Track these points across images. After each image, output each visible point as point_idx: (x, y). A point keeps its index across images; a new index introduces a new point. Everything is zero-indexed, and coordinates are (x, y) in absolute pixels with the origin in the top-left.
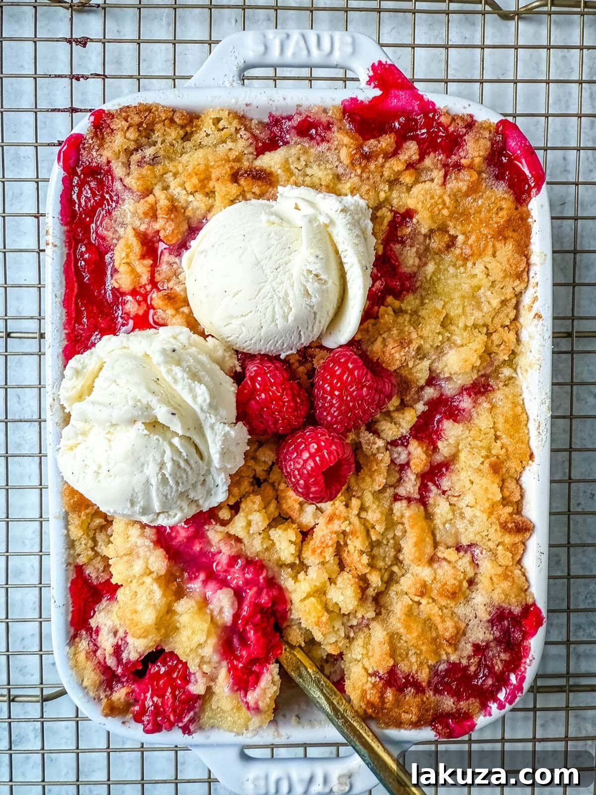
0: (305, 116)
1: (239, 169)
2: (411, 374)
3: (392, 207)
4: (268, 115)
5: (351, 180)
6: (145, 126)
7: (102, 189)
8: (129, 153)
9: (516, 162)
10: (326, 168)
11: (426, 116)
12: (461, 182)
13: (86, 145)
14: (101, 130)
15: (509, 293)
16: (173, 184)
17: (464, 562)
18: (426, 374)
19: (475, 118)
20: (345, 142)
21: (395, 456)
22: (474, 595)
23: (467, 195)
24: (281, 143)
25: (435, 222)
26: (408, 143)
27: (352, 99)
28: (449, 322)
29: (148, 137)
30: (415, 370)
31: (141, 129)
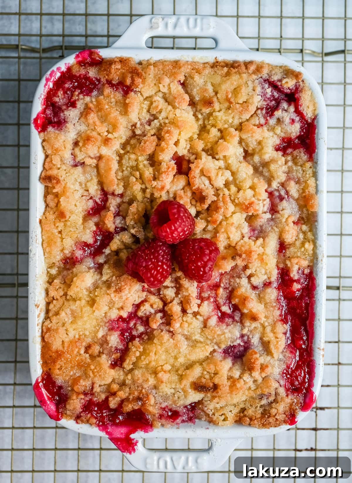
0: (175, 422)
1: (213, 392)
2: (113, 272)
3: (123, 370)
4: (196, 423)
5: (148, 385)
6: (266, 416)
7: (291, 380)
8: (276, 401)
9: (51, 397)
10: (163, 392)
11: (104, 423)
12: (84, 384)
13: (300, 405)
14: (291, 414)
15: (55, 320)
16: (251, 384)
17: (80, 157)
18: (105, 272)
19: (75, 422)
20: (152, 407)
21: (123, 222)
22: (75, 137)
23: (80, 377)
24: (188, 407)
25: (99, 361)
26: (115, 407)
27: (147, 432)
28: (90, 303)
29: (265, 410)
30: (111, 274)
31: (268, 415)
